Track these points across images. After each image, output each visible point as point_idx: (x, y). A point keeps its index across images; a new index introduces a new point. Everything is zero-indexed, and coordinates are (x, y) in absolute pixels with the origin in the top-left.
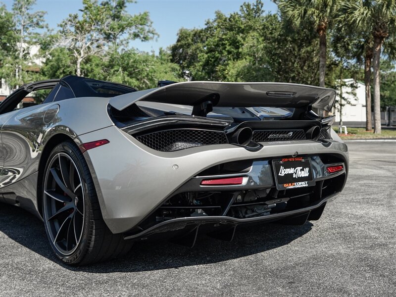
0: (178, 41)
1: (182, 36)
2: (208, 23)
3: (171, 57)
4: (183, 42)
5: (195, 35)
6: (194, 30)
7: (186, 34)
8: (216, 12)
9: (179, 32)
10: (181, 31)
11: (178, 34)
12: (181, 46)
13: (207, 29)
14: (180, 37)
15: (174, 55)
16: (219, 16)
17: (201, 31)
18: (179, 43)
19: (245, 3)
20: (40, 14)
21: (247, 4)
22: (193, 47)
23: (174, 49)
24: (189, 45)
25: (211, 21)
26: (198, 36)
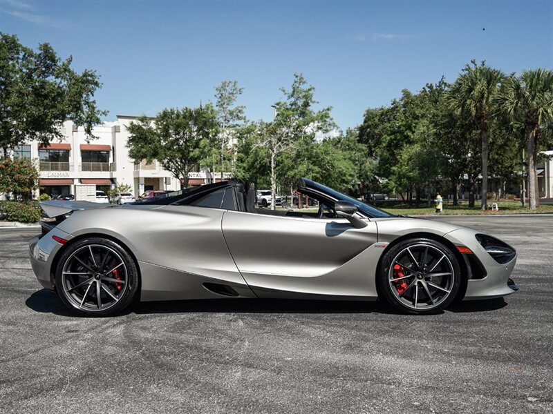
0: (365, 122)
1: (369, 116)
2: (394, 103)
3: (358, 138)
4: (370, 123)
5: (382, 115)
6: (382, 109)
7: (372, 114)
8: (403, 91)
9: (366, 113)
10: (368, 111)
11: (364, 115)
12: (369, 127)
13: (393, 109)
14: (366, 118)
15: (361, 135)
16: (407, 94)
17: (388, 111)
18: (366, 124)
19: (428, 84)
20: (240, 109)
21: (429, 85)
22: (381, 127)
23: (362, 129)
24: (376, 126)
25: (398, 100)
26: (385, 115)
